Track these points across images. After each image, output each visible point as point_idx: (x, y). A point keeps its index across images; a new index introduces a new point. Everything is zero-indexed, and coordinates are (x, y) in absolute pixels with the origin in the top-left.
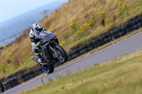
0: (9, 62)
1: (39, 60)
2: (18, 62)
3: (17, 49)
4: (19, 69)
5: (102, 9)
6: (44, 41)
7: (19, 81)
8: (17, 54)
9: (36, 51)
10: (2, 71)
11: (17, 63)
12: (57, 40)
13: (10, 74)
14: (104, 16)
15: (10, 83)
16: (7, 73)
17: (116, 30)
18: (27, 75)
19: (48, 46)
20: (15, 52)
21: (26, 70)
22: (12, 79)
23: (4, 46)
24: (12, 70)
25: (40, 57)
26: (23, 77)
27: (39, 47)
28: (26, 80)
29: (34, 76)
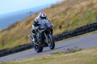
5: (63, 18)
6: (42, 28)
14: (63, 23)
17: (67, 34)
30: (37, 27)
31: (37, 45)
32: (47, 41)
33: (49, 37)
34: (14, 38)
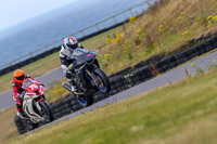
0: (138, 43)
2: (152, 43)
3: (151, 23)
4: (153, 53)
6: (79, 63)
7: (153, 73)
8: (149, 30)
9: (68, 76)
10: (127, 56)
11: (150, 44)
13: (139, 61)
15: (139, 74)
16: (134, 60)
18: (165, 62)
19: (83, 69)
20: (147, 26)
21: (164, 56)
22: (141, 69)
23: (131, 18)
24: (142, 55)
26: (160, 66)
28: (164, 71)
29: (176, 65)
30: (71, 65)
31: (81, 96)
32: (95, 82)
34: (172, 29)
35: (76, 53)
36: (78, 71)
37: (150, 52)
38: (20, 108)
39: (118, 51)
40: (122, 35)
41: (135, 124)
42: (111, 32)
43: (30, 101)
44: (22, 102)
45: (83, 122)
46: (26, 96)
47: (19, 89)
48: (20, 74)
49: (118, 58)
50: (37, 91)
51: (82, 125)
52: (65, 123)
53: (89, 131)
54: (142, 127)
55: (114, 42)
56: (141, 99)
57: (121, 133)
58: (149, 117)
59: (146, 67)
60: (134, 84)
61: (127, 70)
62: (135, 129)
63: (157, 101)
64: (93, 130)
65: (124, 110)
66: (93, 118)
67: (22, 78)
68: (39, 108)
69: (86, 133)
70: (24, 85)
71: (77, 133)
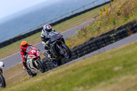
0: (119, 14)
1: (49, 56)
2: (128, 14)
3: (127, 2)
4: (129, 21)
6: (52, 40)
7: (128, 33)
8: (126, 6)
9: (46, 48)
11: (127, 16)
12: (63, 40)
13: (120, 26)
15: (120, 34)
16: (116, 25)
19: (55, 44)
20: (124, 4)
21: (135, 23)
22: (121, 31)
24: (122, 22)
25: (50, 53)
26: (133, 29)
27: (48, 45)
31: (54, 60)
32: (62, 52)
33: (62, 47)
35: (51, 34)
36: (52, 45)
37: (126, 20)
38: (25, 64)
39: (106, 19)
40: (109, 9)
41: (117, 66)
42: (102, 8)
43: (31, 60)
44: (26, 60)
45: (84, 64)
46: (28, 57)
47: (24, 53)
48: (25, 44)
49: (107, 24)
50: (35, 54)
51: (83, 66)
52: (73, 65)
53: (88, 70)
54: (121, 68)
55: (104, 13)
56: (121, 50)
57: (107, 71)
58: (125, 61)
59: (124, 29)
60: (116, 40)
61: (112, 32)
62: (116, 69)
63: (130, 51)
64: (90, 69)
65: (110, 57)
66: (90, 62)
67: (26, 46)
68: (37, 64)
69: (85, 71)
70: (28, 50)
71: (80, 71)
